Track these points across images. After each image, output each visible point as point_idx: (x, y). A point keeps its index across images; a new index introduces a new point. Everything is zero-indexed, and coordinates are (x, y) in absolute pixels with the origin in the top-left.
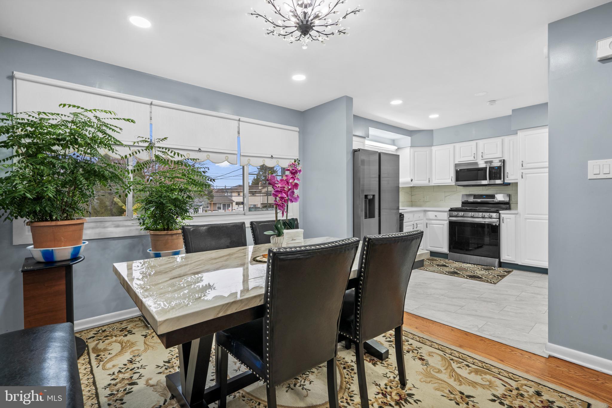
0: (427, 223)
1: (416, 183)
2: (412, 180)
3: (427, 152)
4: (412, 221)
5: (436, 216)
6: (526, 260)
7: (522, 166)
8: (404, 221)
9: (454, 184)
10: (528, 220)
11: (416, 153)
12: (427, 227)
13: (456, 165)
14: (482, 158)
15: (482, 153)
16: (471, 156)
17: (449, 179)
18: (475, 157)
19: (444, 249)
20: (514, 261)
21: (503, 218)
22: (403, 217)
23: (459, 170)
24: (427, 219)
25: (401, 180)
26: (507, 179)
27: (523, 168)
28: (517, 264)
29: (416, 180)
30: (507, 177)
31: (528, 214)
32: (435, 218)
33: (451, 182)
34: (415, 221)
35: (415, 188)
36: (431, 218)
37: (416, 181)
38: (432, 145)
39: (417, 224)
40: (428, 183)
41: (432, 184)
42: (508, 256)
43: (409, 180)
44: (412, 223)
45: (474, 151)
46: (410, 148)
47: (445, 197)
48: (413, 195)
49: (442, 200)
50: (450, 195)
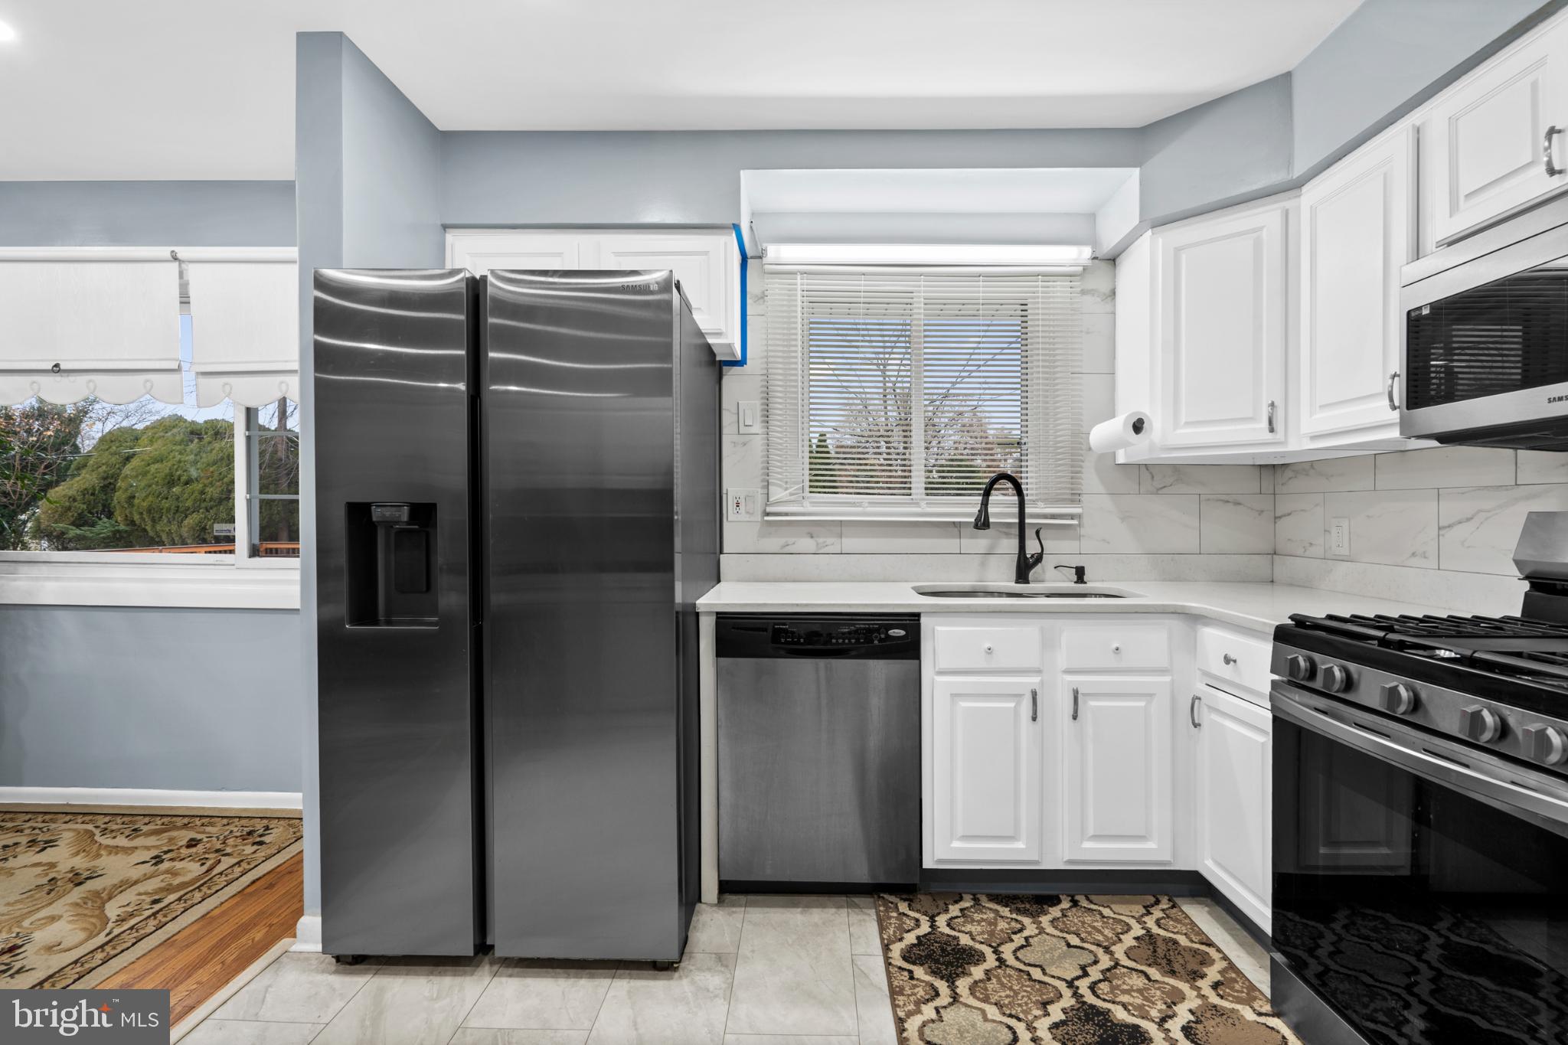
0: (1195, 701)
1: (1182, 440)
2: (1138, 427)
4: (1024, 672)
9: (1399, 430)
11: (1183, 259)
12: (1195, 727)
16: (1531, 163)
23: (1426, 310)
24: (1201, 673)
33: (1391, 415)
35: (1288, 473)
36: (1212, 669)
39: (1076, 693)
40: (1268, 436)
44: (1031, 681)
46: (1153, 234)
47: (1441, 532)
48: (1280, 517)
49: (1424, 556)
50: (1468, 520)
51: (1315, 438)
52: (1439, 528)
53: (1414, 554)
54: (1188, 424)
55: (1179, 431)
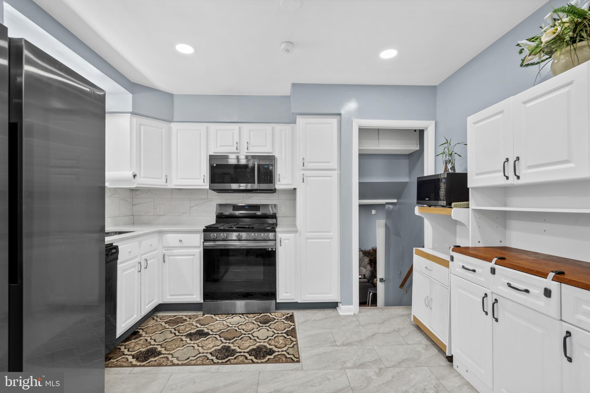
0: (164, 255)
1: (142, 182)
2: (135, 176)
3: (164, 130)
4: (136, 257)
5: (181, 241)
6: (307, 296)
7: (304, 166)
8: (118, 261)
9: (208, 187)
10: (309, 240)
11: (142, 128)
12: (164, 262)
13: (212, 158)
14: (247, 151)
15: (247, 143)
16: (232, 146)
17: (200, 179)
18: (238, 149)
19: (195, 296)
20: (294, 299)
21: (280, 238)
22: (117, 252)
23: (215, 165)
24: (164, 247)
25: (109, 174)
26: (278, 183)
27: (304, 168)
28: (297, 302)
29: (142, 176)
30: (279, 181)
31: (309, 232)
32: (178, 244)
33: (203, 183)
34: (141, 255)
35: (138, 192)
36: (172, 245)
37: (143, 179)
38: (170, 121)
39: (146, 260)
40: (165, 184)
41: (171, 185)
42: (287, 293)
43: (130, 174)
44: (138, 260)
45: (236, 139)
46: (131, 116)
47: (191, 208)
48: (135, 205)
49: (186, 213)
50: (197, 205)
51: (175, 185)
52: (190, 207)
53: (183, 213)
54: (144, 177)
55: (141, 179)
